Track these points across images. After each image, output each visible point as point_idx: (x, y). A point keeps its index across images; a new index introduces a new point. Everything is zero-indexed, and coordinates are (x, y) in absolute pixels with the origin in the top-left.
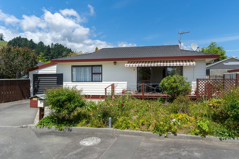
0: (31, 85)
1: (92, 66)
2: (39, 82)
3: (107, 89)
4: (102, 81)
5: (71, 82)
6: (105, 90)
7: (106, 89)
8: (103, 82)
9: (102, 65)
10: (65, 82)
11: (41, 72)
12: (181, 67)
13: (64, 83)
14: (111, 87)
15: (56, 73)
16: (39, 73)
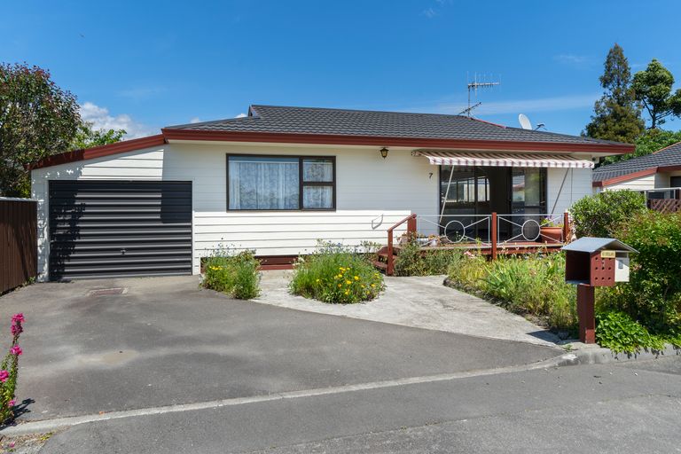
0: (42, 223)
1: (301, 159)
2: (82, 214)
3: (395, 234)
4: (334, 208)
5: (225, 214)
6: (386, 234)
7: (390, 232)
8: (338, 212)
9: (335, 157)
10: (197, 211)
11: (92, 171)
12: (543, 172)
13: (195, 214)
14: (405, 226)
15: (160, 179)
16: (81, 178)
